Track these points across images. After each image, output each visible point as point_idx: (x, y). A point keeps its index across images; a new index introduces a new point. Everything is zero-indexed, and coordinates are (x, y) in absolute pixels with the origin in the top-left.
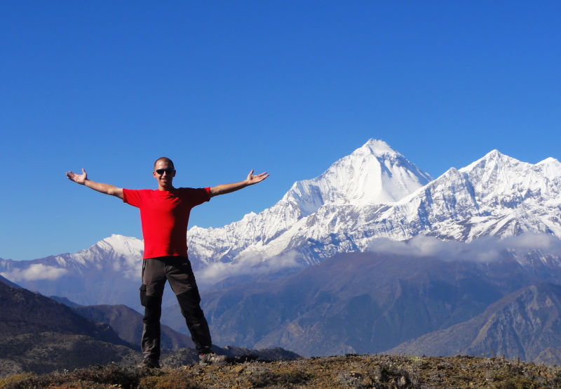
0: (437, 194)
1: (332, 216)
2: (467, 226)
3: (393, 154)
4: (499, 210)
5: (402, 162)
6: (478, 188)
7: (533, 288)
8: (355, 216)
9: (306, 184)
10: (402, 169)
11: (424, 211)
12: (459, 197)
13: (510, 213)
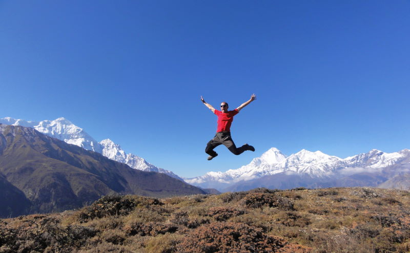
0: (290, 160)
1: (263, 166)
2: (298, 168)
3: (278, 151)
4: (306, 164)
5: (280, 153)
6: (300, 159)
7: (316, 184)
8: (269, 166)
9: (257, 159)
10: (280, 155)
11: (286, 165)
12: (295, 161)
13: (309, 165)
